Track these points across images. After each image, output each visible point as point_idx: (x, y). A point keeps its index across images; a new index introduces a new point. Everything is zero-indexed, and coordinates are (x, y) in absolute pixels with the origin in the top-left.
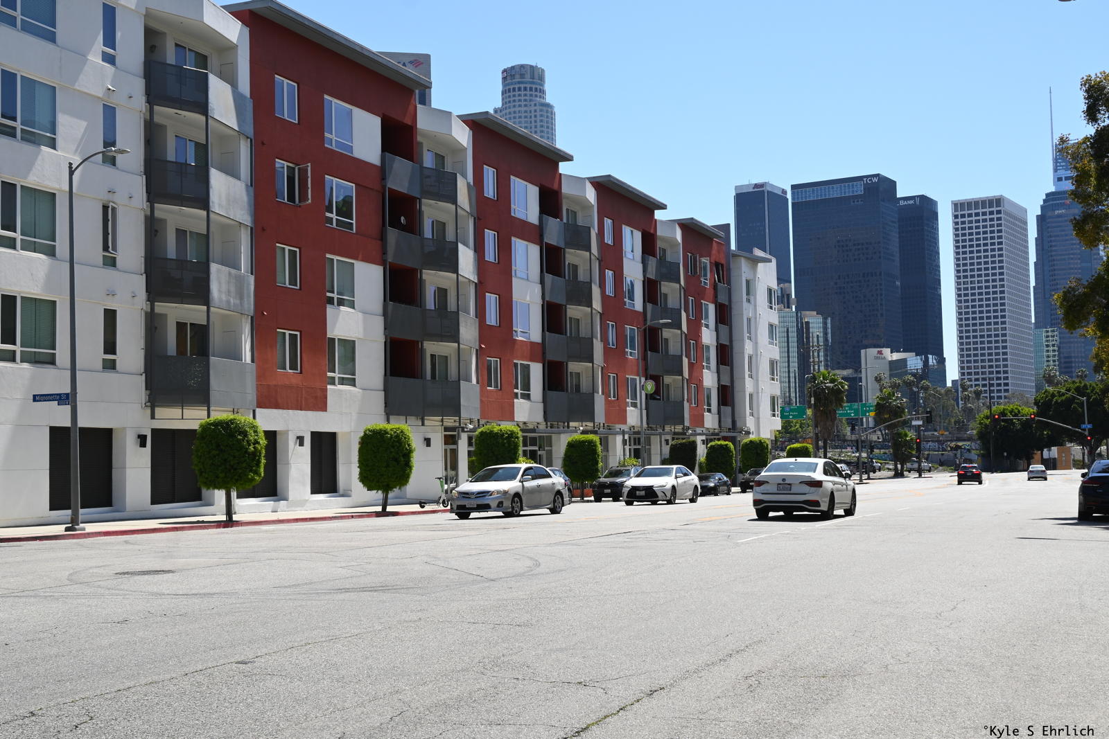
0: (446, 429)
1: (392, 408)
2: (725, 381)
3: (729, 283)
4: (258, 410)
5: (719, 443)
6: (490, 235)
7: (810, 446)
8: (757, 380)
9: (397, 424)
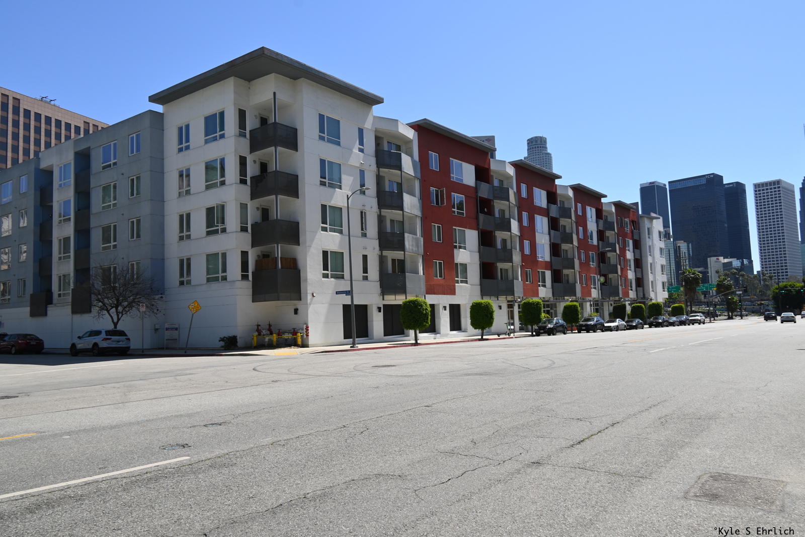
0: (508, 301)
1: (483, 293)
2: (639, 276)
3: (639, 230)
4: (426, 295)
5: (637, 305)
6: (525, 214)
7: (683, 305)
8: (655, 275)
9: (486, 300)
